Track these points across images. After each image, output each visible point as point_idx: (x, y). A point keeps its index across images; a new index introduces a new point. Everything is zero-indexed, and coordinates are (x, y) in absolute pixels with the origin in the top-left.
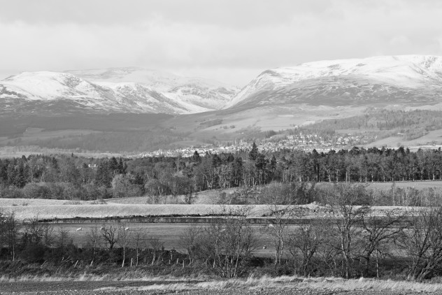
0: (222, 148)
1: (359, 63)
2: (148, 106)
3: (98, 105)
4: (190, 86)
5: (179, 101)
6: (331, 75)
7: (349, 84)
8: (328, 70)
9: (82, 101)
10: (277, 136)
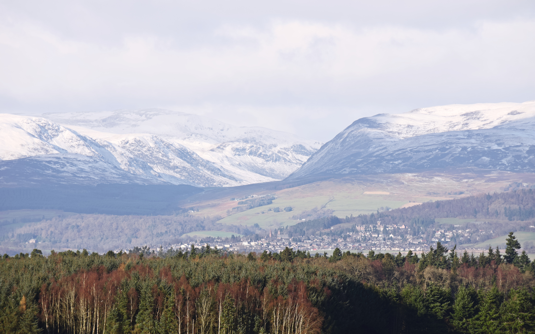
0: (245, 244)
1: (513, 109)
2: (171, 172)
3: (82, 170)
4: (246, 141)
5: (227, 166)
6: (465, 128)
7: (489, 144)
8: (462, 120)
9: (55, 163)
10: (342, 225)
